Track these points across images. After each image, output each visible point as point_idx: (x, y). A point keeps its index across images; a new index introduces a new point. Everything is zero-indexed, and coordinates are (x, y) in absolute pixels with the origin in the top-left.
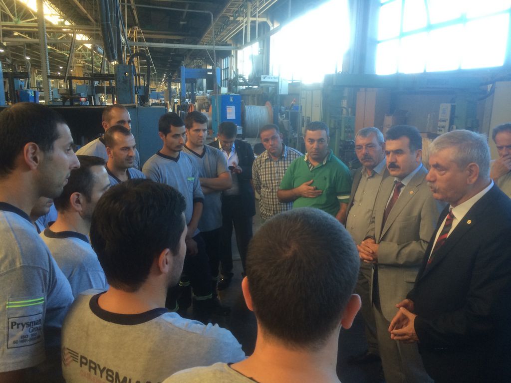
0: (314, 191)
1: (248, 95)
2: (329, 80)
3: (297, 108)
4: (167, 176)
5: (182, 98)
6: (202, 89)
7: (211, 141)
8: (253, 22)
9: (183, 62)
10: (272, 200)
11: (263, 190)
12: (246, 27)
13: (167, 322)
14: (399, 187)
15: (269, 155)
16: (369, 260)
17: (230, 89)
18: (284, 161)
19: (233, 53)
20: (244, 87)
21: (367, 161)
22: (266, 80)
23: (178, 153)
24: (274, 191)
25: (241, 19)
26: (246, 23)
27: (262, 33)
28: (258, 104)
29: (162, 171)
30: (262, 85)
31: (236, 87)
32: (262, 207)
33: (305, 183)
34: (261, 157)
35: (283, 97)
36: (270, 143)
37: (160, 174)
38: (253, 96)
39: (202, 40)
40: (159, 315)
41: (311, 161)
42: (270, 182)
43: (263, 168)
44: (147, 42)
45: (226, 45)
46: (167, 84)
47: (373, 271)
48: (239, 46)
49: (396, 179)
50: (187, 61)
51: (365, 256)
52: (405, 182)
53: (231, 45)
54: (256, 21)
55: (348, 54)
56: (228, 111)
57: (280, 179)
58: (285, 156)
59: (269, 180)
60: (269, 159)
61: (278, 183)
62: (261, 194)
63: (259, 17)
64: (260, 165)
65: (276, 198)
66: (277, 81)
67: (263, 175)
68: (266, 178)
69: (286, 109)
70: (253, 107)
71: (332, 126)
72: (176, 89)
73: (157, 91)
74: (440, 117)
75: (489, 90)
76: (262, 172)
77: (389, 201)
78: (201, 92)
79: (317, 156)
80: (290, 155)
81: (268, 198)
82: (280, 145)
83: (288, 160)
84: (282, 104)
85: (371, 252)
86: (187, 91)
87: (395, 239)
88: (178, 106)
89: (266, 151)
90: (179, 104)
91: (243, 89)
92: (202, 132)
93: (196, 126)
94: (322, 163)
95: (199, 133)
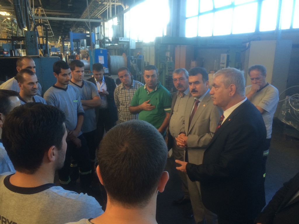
0: (150, 107)
1: (112, 49)
2: (158, 40)
3: (141, 57)
4: (60, 100)
5: (71, 52)
6: (84, 46)
7: (90, 77)
8: (113, 5)
9: (71, 29)
10: (126, 112)
11: (121, 106)
12: (109, 8)
13: (53, 192)
14: (197, 103)
15: (124, 86)
16: (183, 146)
17: (100, 46)
18: (133, 89)
19: (102, 24)
20: (110, 45)
21: (180, 88)
22: (122, 40)
23: (66, 85)
24: (128, 107)
25: (106, 3)
26: (109, 6)
27: (119, 12)
28: (118, 55)
29: (57, 97)
30: (120, 43)
31: (104, 44)
32: (121, 117)
33: (145, 102)
34: (119, 87)
35: (133, 50)
36: (124, 79)
37: (55, 99)
38: (115, 50)
39: (82, 16)
40: (48, 188)
41: (148, 89)
42: (125, 102)
43: (120, 94)
44: (47, 16)
45: (97, 18)
46: (62, 43)
47: (185, 152)
48: (105, 19)
49: (195, 98)
50: (74, 28)
51: (180, 144)
52: (200, 100)
53: (100, 19)
54: (114, 5)
55: (169, 25)
56: (99, 59)
57: (131, 100)
58: (133, 86)
59: (124, 101)
60: (124, 88)
61: (129, 102)
62: (120, 109)
63: (116, 2)
64: (118, 92)
65: (129, 111)
66: (128, 41)
67: (121, 97)
68: (122, 99)
69: (135, 57)
70: (114, 56)
71: (161, 67)
72: (67, 45)
73: (55, 47)
74: (221, 62)
75: (247, 46)
76: (120, 96)
77: (192, 111)
78: (83, 47)
79: (151, 86)
80: (136, 85)
81: (124, 111)
82: (130, 80)
83: (135, 88)
84: (132, 55)
85: (184, 141)
86: (75, 47)
87: (196, 133)
88: (69, 56)
89: (122, 83)
90: (69, 55)
91: (109, 46)
92: (81, 72)
93: (77, 69)
94: (154, 89)
95: (79, 73)
